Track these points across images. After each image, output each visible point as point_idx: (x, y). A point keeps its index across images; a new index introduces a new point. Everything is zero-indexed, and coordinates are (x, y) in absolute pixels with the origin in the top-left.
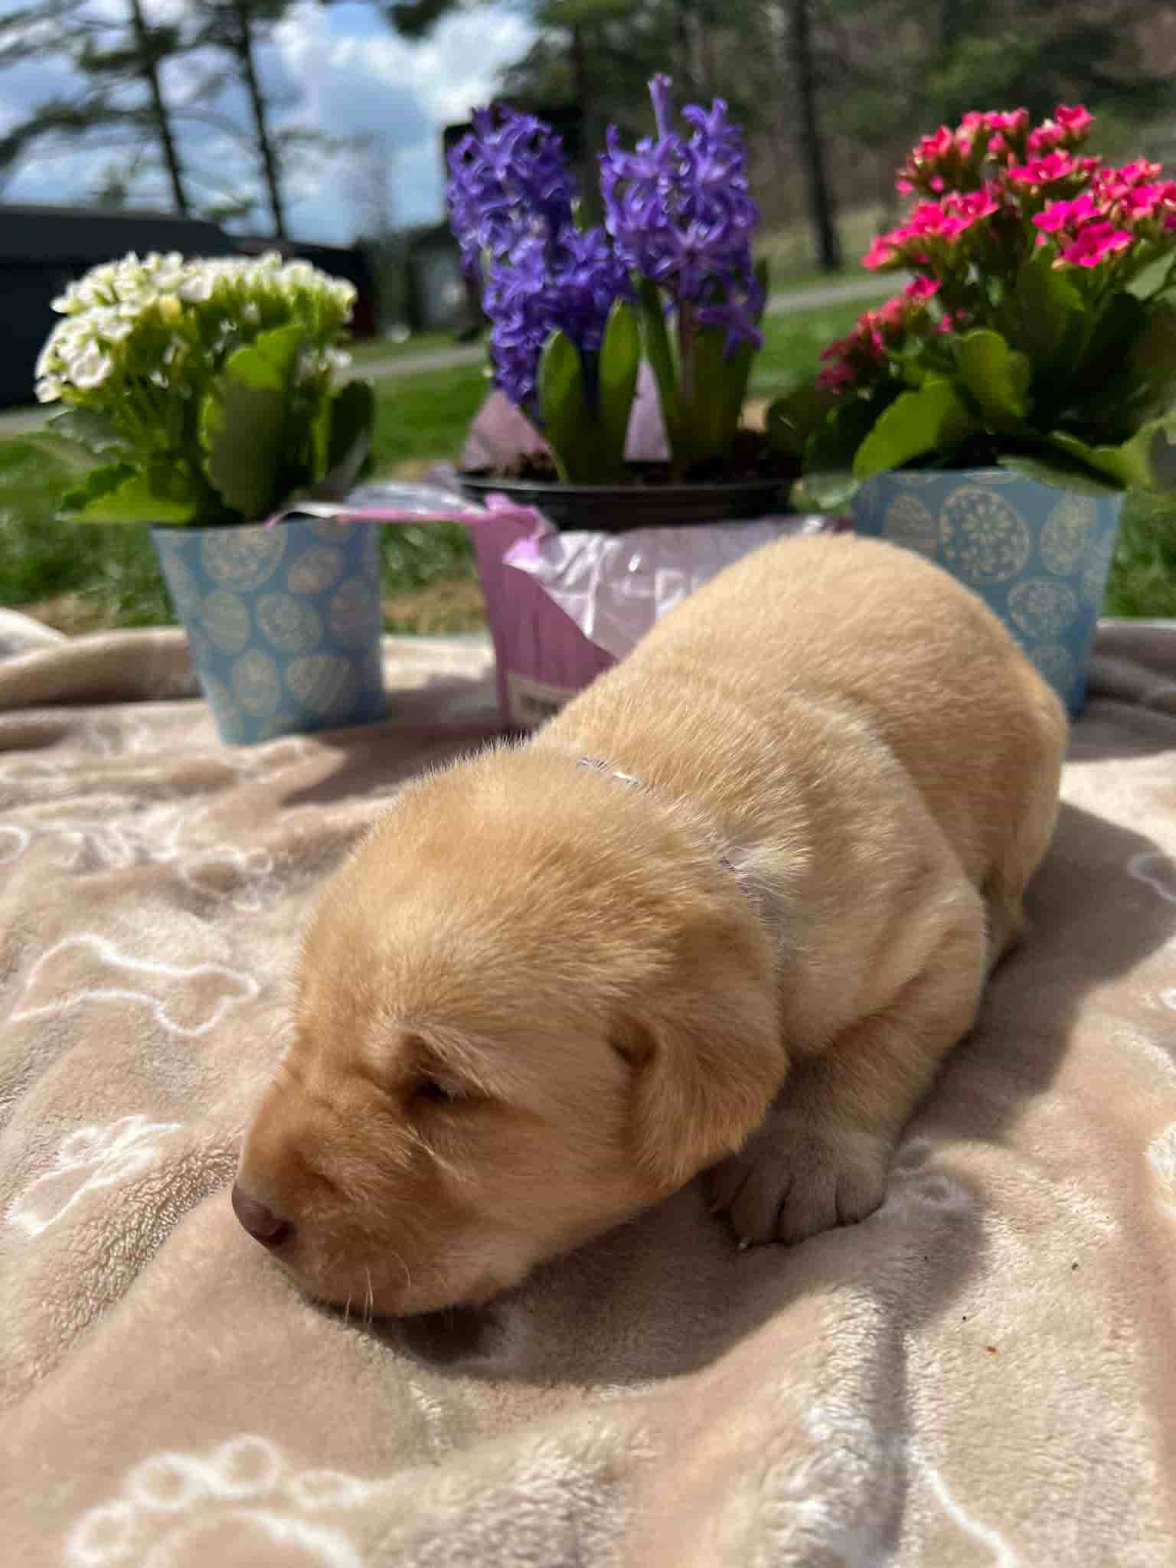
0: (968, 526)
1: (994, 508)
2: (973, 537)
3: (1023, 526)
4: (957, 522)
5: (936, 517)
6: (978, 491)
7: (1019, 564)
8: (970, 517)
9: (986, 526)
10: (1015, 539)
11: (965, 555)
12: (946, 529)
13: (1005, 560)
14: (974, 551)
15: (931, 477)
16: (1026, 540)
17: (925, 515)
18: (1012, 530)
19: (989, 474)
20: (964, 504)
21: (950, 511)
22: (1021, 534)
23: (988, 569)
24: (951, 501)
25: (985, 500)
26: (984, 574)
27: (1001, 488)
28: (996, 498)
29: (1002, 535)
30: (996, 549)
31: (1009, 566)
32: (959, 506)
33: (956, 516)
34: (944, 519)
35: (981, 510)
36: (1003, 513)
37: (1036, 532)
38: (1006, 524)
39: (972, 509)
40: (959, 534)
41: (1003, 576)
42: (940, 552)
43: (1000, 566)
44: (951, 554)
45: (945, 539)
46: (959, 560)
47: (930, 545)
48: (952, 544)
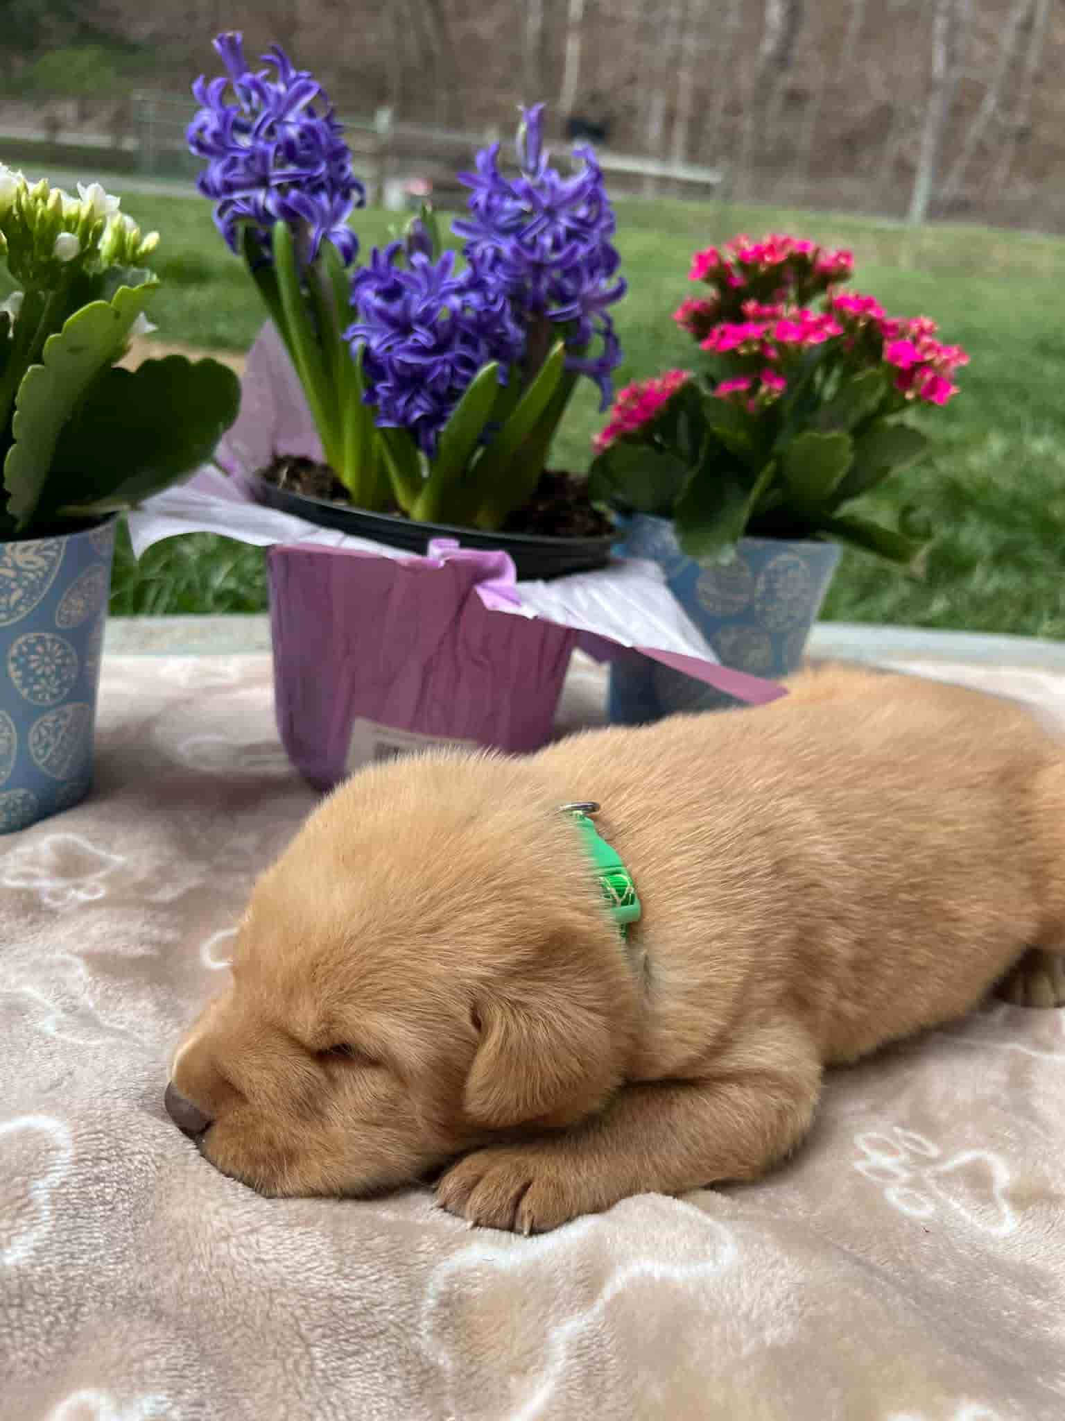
0: (777, 586)
1: (799, 573)
2: (779, 594)
4: (770, 582)
5: (756, 574)
6: (793, 558)
7: (800, 617)
8: (782, 579)
9: (790, 586)
11: (769, 609)
12: (761, 587)
13: (793, 613)
14: (777, 606)
15: (759, 544)
17: (748, 574)
18: (804, 590)
19: (805, 546)
20: (780, 568)
21: (769, 573)
22: (807, 593)
23: (781, 619)
24: (771, 565)
25: (796, 565)
26: (778, 624)
28: (803, 565)
29: (796, 593)
30: (791, 604)
31: (794, 618)
32: (775, 569)
33: (773, 577)
34: (762, 579)
35: (791, 573)
36: (803, 578)
38: (802, 585)
39: (786, 571)
40: (770, 591)
41: (789, 625)
42: (750, 606)
43: (790, 618)
44: (758, 607)
45: (757, 595)
46: (764, 613)
47: (743, 599)
48: (762, 599)
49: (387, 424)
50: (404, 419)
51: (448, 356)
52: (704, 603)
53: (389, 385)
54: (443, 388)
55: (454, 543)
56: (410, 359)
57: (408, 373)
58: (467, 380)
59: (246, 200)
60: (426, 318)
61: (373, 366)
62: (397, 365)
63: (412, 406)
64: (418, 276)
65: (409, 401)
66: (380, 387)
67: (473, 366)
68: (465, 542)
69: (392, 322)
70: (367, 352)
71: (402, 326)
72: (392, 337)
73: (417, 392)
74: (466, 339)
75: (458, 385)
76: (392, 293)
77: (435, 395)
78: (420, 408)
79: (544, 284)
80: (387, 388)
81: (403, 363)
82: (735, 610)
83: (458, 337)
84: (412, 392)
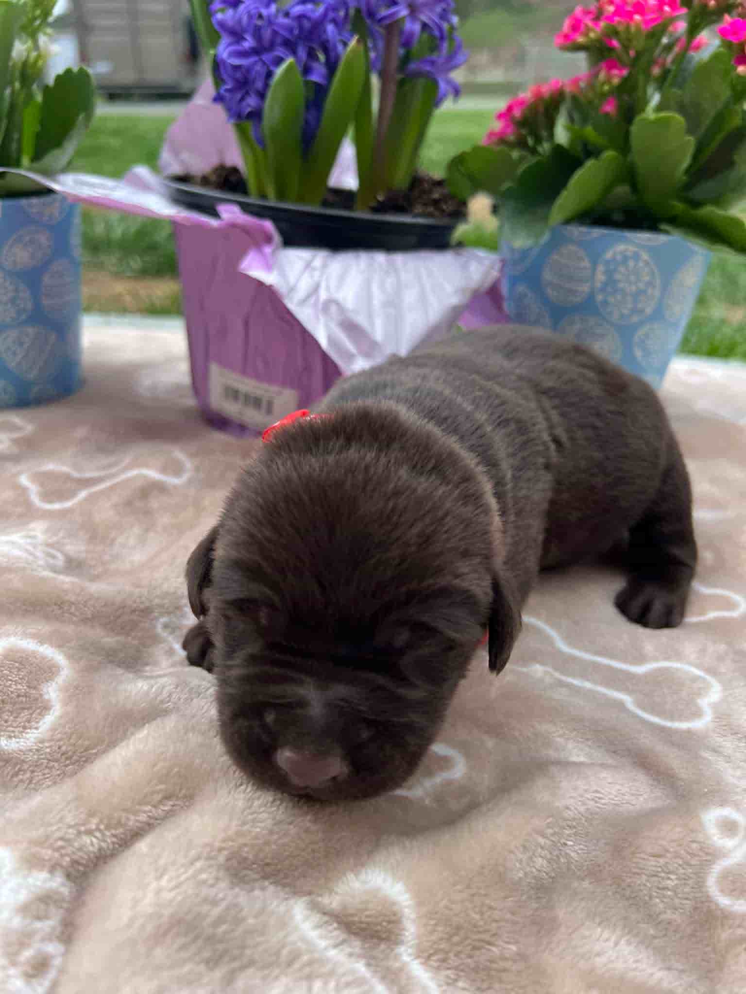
0: (618, 276)
1: (641, 264)
2: (621, 285)
3: (658, 282)
4: (609, 273)
5: (595, 264)
6: (632, 248)
7: (649, 310)
8: (622, 269)
9: (632, 278)
10: (650, 291)
11: (611, 300)
12: (600, 277)
13: (640, 306)
14: (619, 297)
15: (597, 232)
16: (657, 293)
17: (586, 263)
18: (650, 284)
19: (643, 237)
20: (619, 257)
21: (608, 262)
22: (654, 287)
23: (626, 312)
24: (609, 255)
25: (636, 257)
26: (622, 316)
27: (650, 249)
28: (645, 256)
29: (641, 286)
30: (636, 297)
31: (642, 311)
32: (614, 259)
33: (612, 267)
34: (601, 268)
35: (631, 264)
36: (646, 270)
37: (665, 288)
38: (647, 278)
39: (625, 263)
40: (611, 282)
41: (635, 319)
42: (591, 297)
43: (635, 311)
44: (600, 298)
45: (598, 285)
46: (605, 303)
47: (585, 288)
48: (603, 290)
52: (549, 291)
55: (236, 209)
65: (242, 99)
66: (224, 89)
69: (231, 32)
72: (230, 45)
73: (247, 93)
77: (257, 94)
80: (227, 90)
82: (578, 299)
83: (279, 40)
84: (244, 91)
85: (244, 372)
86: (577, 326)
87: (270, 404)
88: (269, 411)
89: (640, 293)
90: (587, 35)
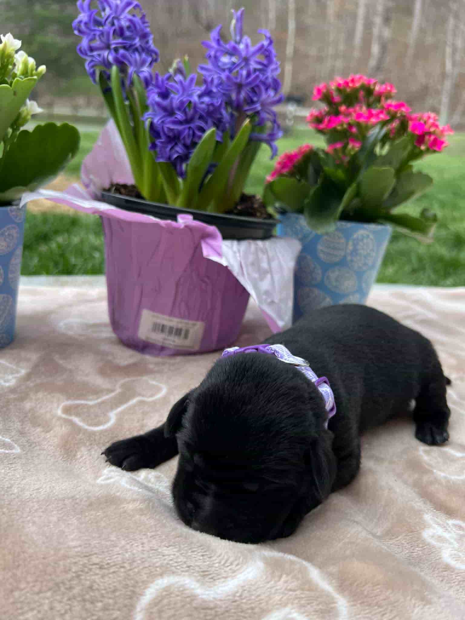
0: (359, 247)
1: (369, 240)
2: (360, 251)
3: (375, 248)
4: (355, 245)
5: (347, 240)
6: (366, 233)
7: (370, 263)
8: (361, 243)
9: (365, 247)
10: (372, 253)
11: (355, 259)
13: (367, 261)
14: (358, 258)
15: (349, 225)
17: (343, 241)
18: (372, 250)
19: (372, 227)
20: (360, 237)
21: (354, 240)
23: (360, 265)
24: (355, 236)
25: (368, 236)
26: (359, 267)
27: (374, 232)
28: (371, 236)
29: (368, 251)
30: (365, 257)
31: (367, 264)
32: (357, 238)
33: (356, 242)
34: (351, 243)
35: (365, 241)
36: (371, 243)
37: (377, 251)
38: (371, 247)
39: (362, 240)
40: (355, 250)
41: (364, 268)
42: (345, 257)
43: (365, 264)
44: (349, 258)
45: (348, 251)
46: (352, 261)
47: (342, 253)
48: (351, 254)
49: (161, 160)
50: (169, 158)
51: (192, 125)
52: (322, 256)
53: (162, 140)
54: (188, 141)
55: (190, 217)
56: (172, 127)
57: (171, 134)
58: (200, 137)
59: (99, 55)
60: (182, 107)
61: (154, 131)
62: (166, 130)
63: (173, 151)
64: (178, 86)
65: (172, 148)
66: (158, 142)
67: (203, 130)
68: (196, 217)
69: (165, 109)
70: (152, 124)
71: (169, 112)
72: (164, 117)
73: (176, 144)
74: (201, 118)
75: (196, 140)
76: (165, 95)
77: (185, 146)
78: (177, 152)
79: (243, 95)
80: (162, 142)
81: (169, 128)
82: (337, 260)
83: (197, 116)
84: (173, 144)
85: (171, 314)
86: (337, 273)
87: (187, 332)
88: (186, 337)
89: (368, 255)
90: (342, 125)
